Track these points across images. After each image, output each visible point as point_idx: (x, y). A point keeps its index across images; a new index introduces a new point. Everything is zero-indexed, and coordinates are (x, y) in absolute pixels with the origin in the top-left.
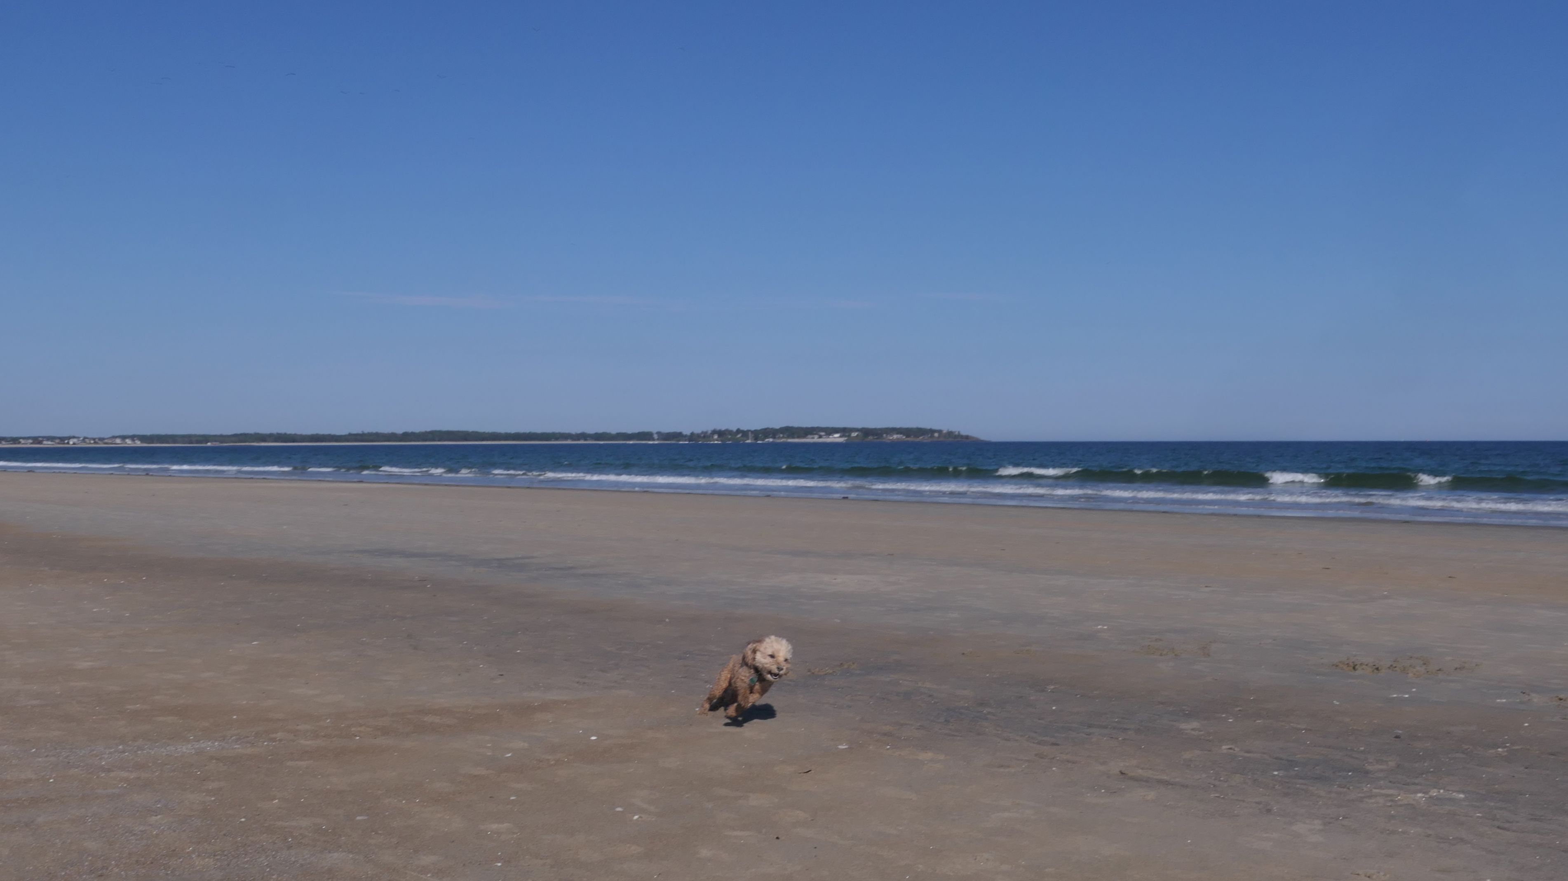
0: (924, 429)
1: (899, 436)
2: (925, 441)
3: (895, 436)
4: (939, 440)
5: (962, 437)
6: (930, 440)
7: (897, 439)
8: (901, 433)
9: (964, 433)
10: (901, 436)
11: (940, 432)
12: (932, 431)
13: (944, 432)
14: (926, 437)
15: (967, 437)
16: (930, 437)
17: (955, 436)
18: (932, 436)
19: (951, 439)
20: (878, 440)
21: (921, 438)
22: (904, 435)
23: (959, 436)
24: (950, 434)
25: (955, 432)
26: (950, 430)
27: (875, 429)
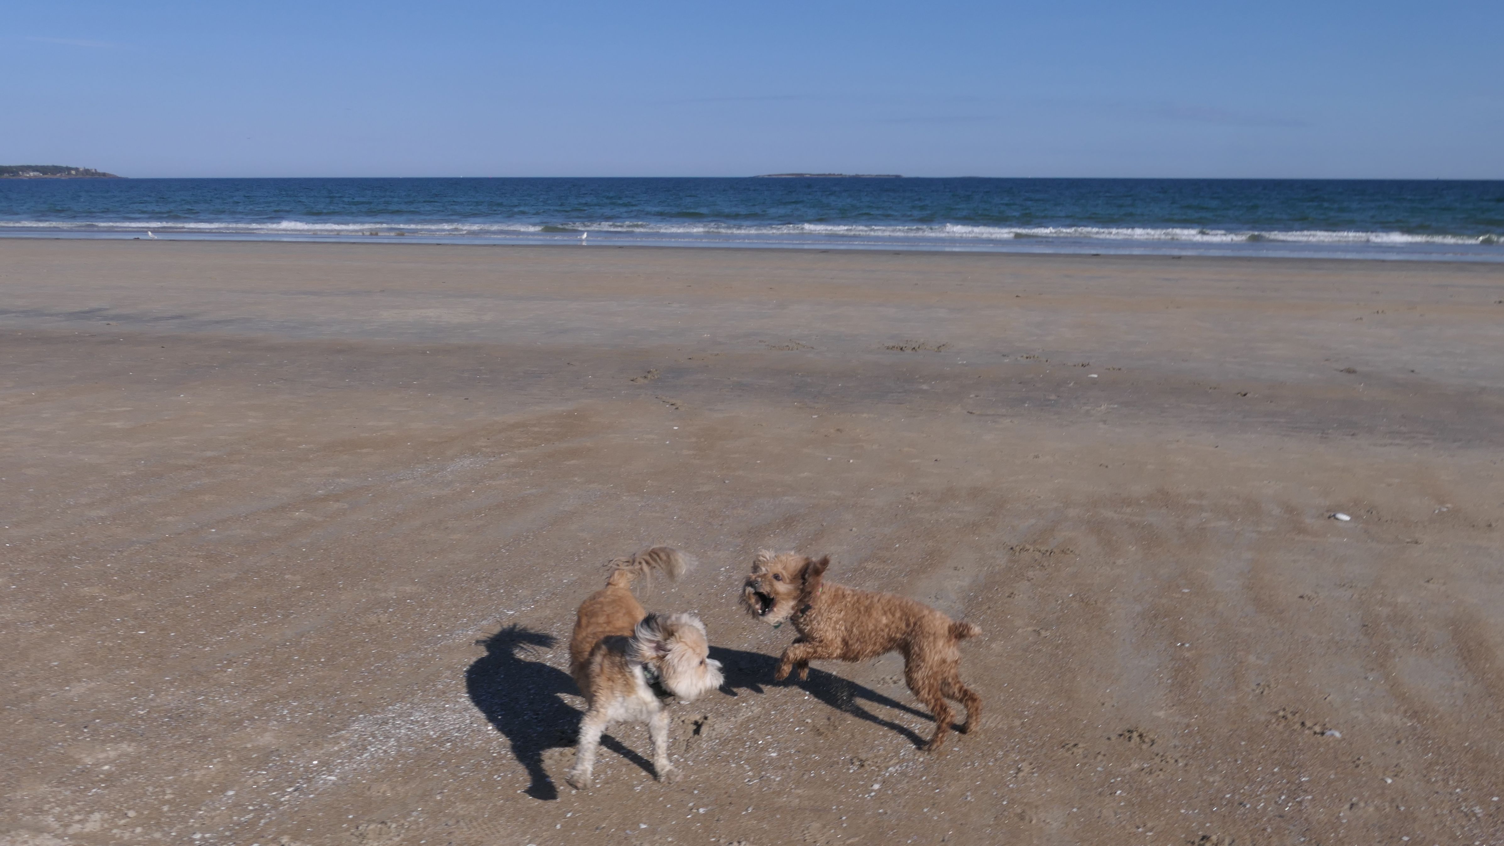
0: (60, 166)
1: (36, 173)
2: (62, 178)
3: (32, 174)
4: (77, 177)
5: (99, 174)
6: (67, 178)
7: (35, 176)
8: (37, 171)
9: (100, 170)
10: (38, 173)
11: (77, 169)
12: (69, 169)
13: (81, 170)
14: (63, 174)
15: (104, 174)
16: (68, 174)
17: (93, 173)
18: (69, 174)
19: (88, 177)
20: (14, 178)
21: (59, 175)
22: (40, 172)
23: (96, 173)
24: (87, 171)
25: (91, 170)
26: (86, 168)
27: (10, 167)
